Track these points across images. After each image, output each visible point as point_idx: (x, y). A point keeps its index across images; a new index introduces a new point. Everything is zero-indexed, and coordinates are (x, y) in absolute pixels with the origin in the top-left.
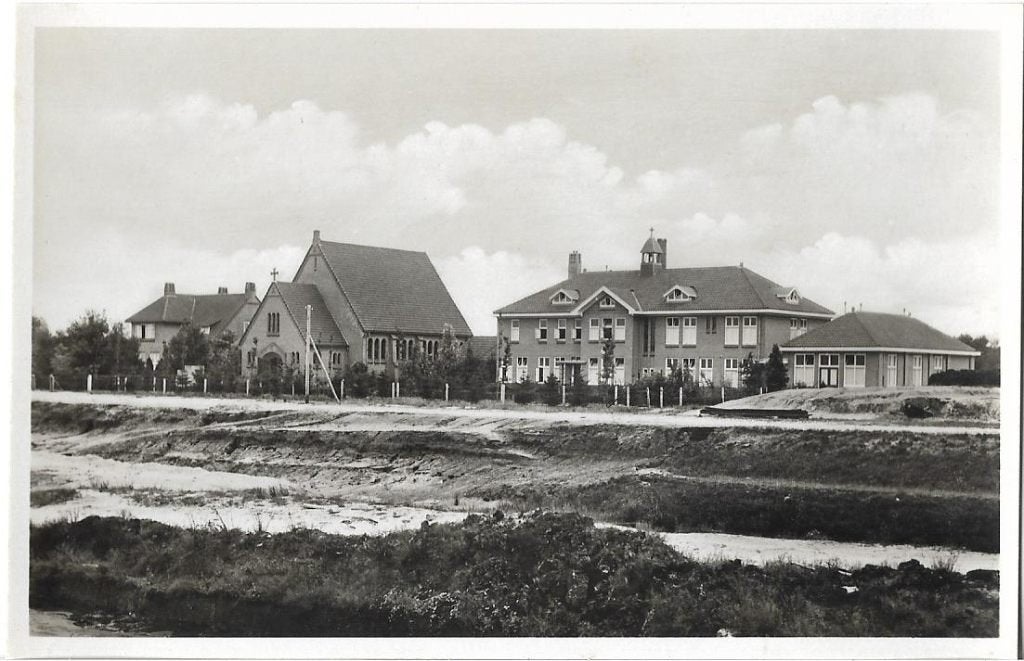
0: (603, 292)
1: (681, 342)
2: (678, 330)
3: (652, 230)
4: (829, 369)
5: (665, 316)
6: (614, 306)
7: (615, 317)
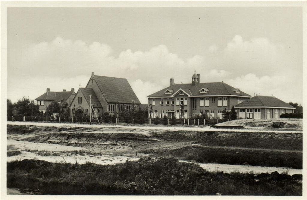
0: (180, 90)
1: (204, 105)
2: (203, 102)
3: (195, 71)
4: (250, 113)
5: (200, 97)
6: (184, 94)
7: (184, 98)
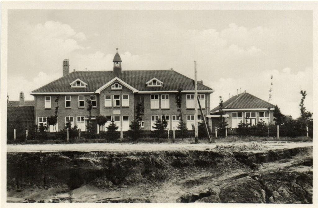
0: (116, 80)
1: (160, 107)
2: (158, 101)
3: (117, 49)
4: (251, 119)
5: (149, 94)
6: (121, 88)
7: (121, 94)
